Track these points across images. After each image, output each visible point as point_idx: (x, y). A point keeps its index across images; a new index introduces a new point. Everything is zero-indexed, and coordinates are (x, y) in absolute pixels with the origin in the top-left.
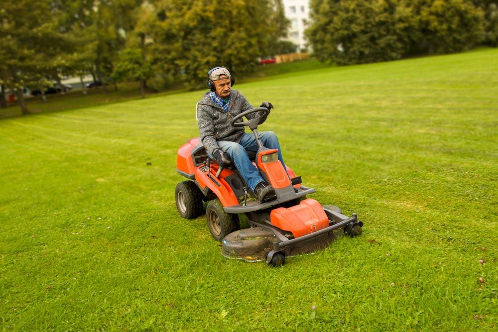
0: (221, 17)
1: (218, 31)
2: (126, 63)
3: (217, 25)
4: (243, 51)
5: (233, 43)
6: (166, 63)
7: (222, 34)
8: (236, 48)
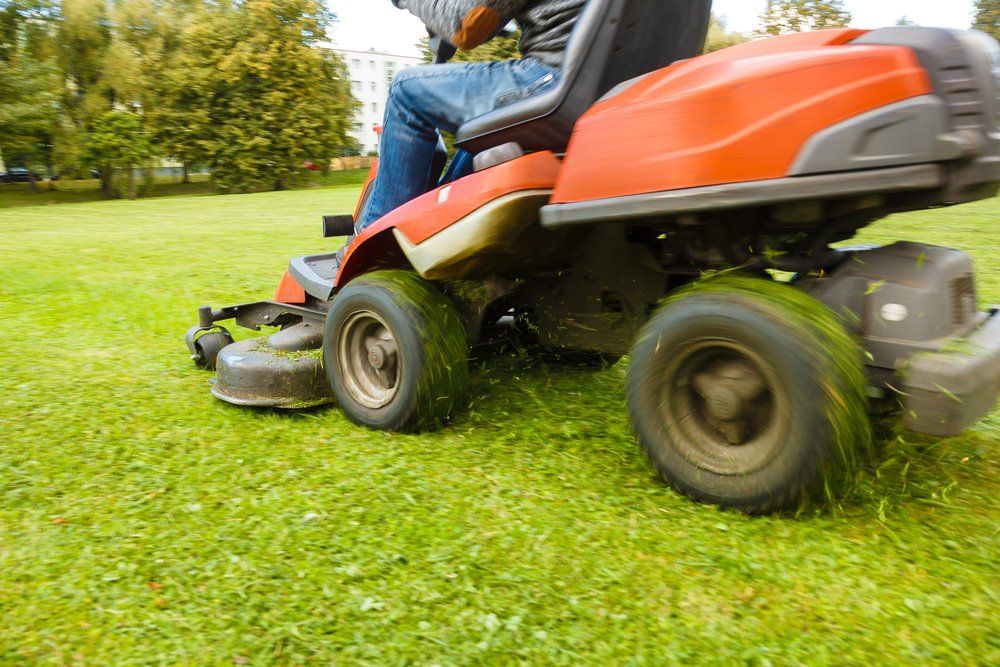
0: (279, 75)
1: (275, 97)
2: (111, 135)
3: (273, 86)
4: (313, 133)
5: (298, 120)
6: (180, 141)
7: (280, 102)
8: (302, 129)
